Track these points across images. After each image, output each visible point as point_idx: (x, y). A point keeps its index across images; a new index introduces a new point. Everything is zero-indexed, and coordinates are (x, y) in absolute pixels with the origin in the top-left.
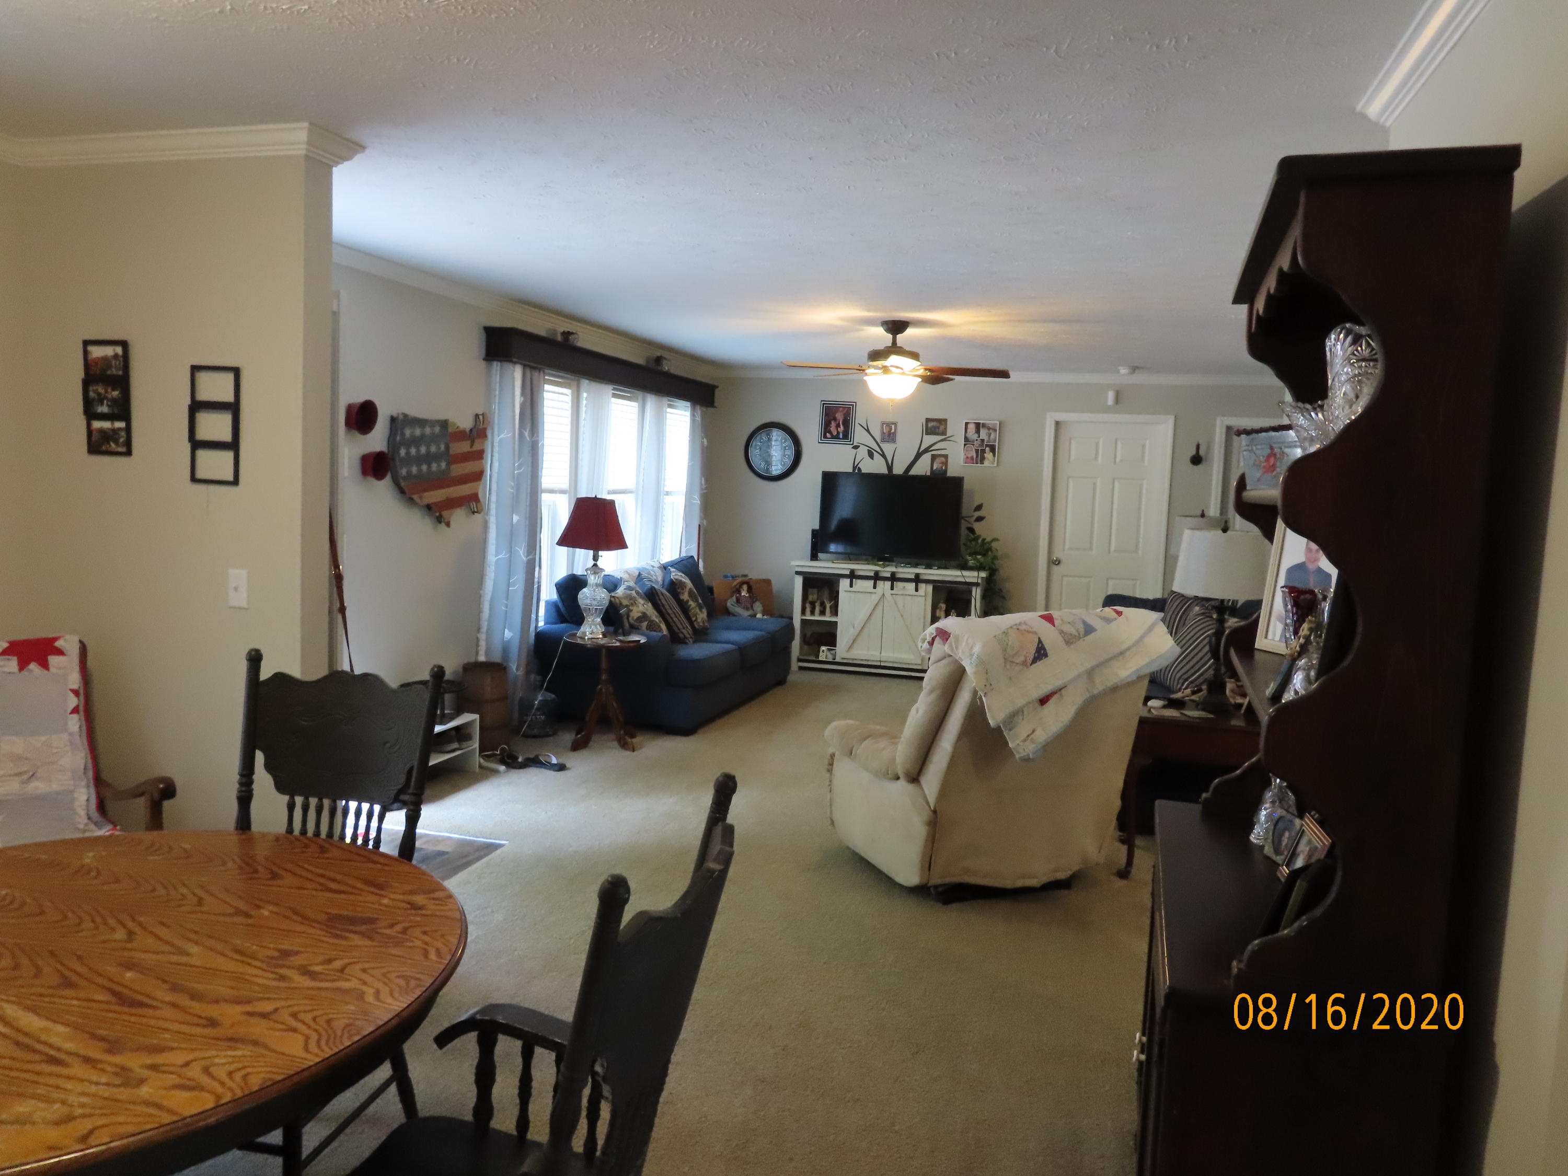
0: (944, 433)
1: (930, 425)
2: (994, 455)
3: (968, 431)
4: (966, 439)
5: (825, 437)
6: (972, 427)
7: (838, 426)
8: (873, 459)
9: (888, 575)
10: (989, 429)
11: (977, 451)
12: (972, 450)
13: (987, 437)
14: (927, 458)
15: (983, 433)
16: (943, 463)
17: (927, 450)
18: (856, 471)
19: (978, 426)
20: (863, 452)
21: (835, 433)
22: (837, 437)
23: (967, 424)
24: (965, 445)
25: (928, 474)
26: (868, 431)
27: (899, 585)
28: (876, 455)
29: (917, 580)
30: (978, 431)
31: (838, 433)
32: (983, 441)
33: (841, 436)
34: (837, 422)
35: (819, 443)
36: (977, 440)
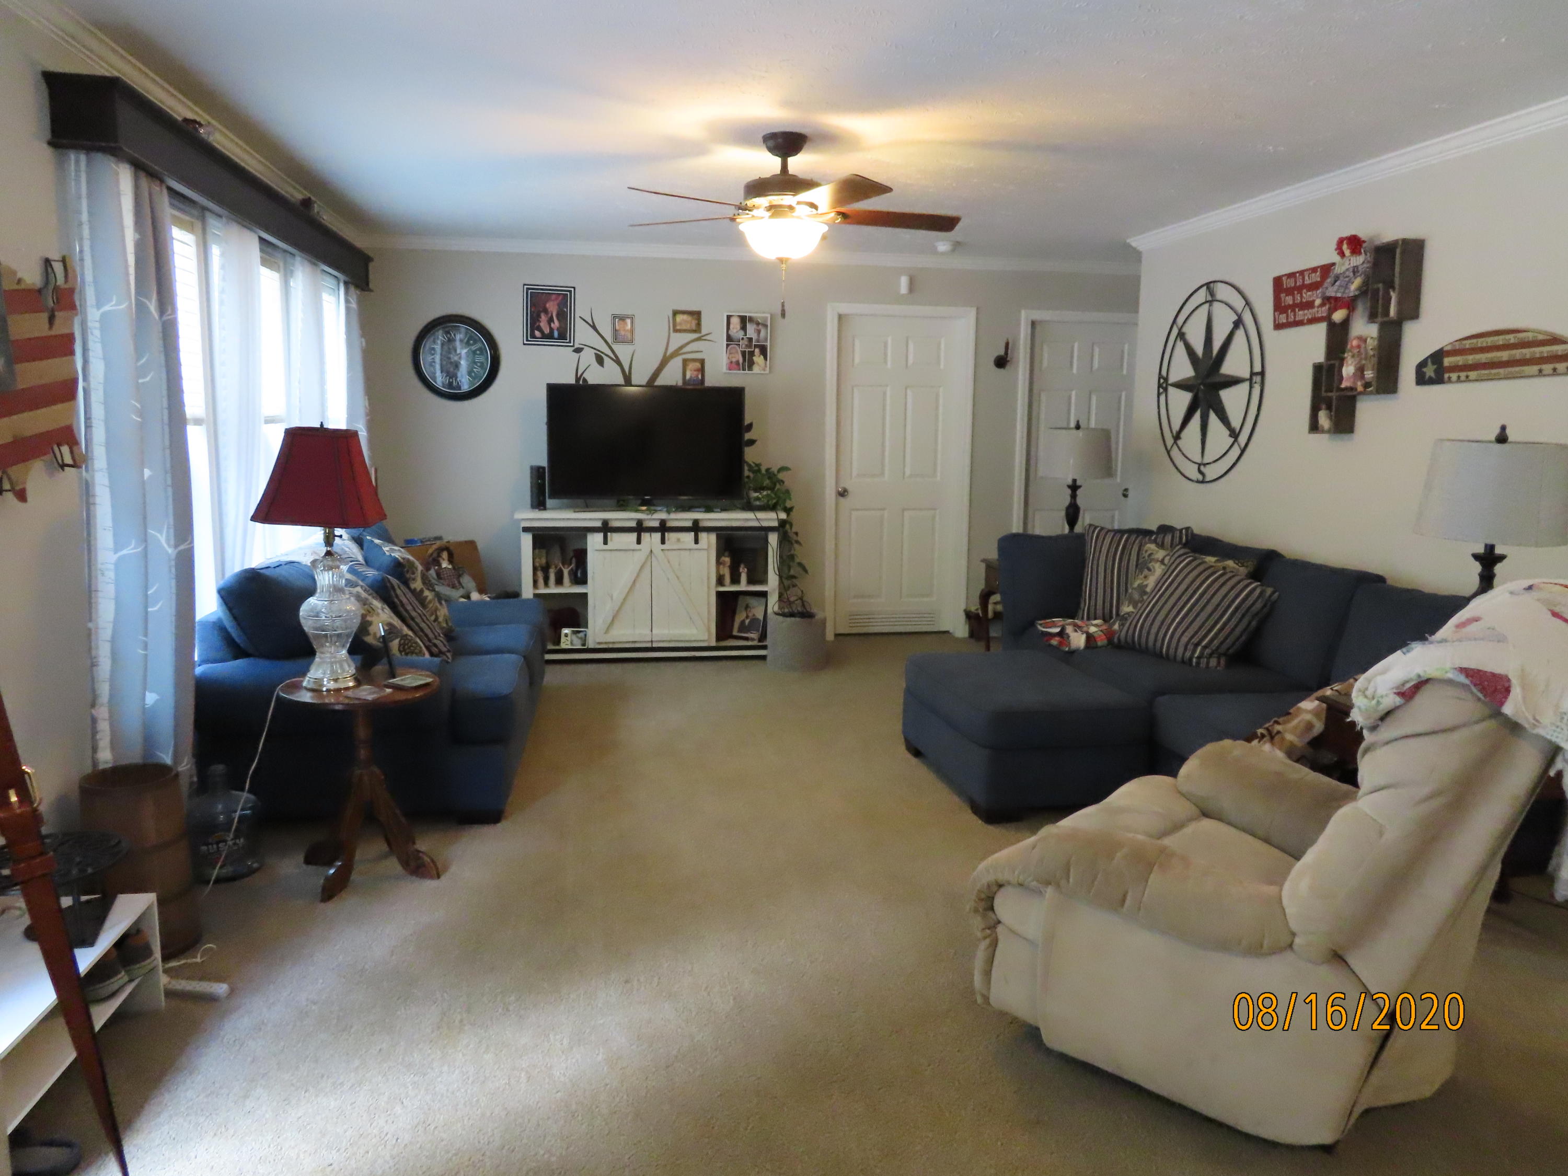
0: (698, 330)
1: (679, 319)
2: (765, 359)
3: (732, 326)
4: (729, 338)
5: (533, 336)
6: (736, 322)
7: (551, 320)
8: (602, 367)
9: (657, 524)
10: (758, 324)
11: (743, 353)
12: (737, 352)
13: (756, 334)
14: (676, 364)
15: (751, 329)
16: (698, 370)
17: (676, 353)
19: (744, 320)
20: (588, 357)
21: (547, 331)
22: (550, 336)
23: (730, 317)
24: (728, 345)
25: (680, 383)
26: (594, 327)
27: (671, 537)
28: (607, 360)
29: (697, 528)
30: (744, 328)
31: (552, 330)
32: (750, 340)
33: (556, 334)
34: (550, 315)
35: (523, 344)
36: (743, 339)
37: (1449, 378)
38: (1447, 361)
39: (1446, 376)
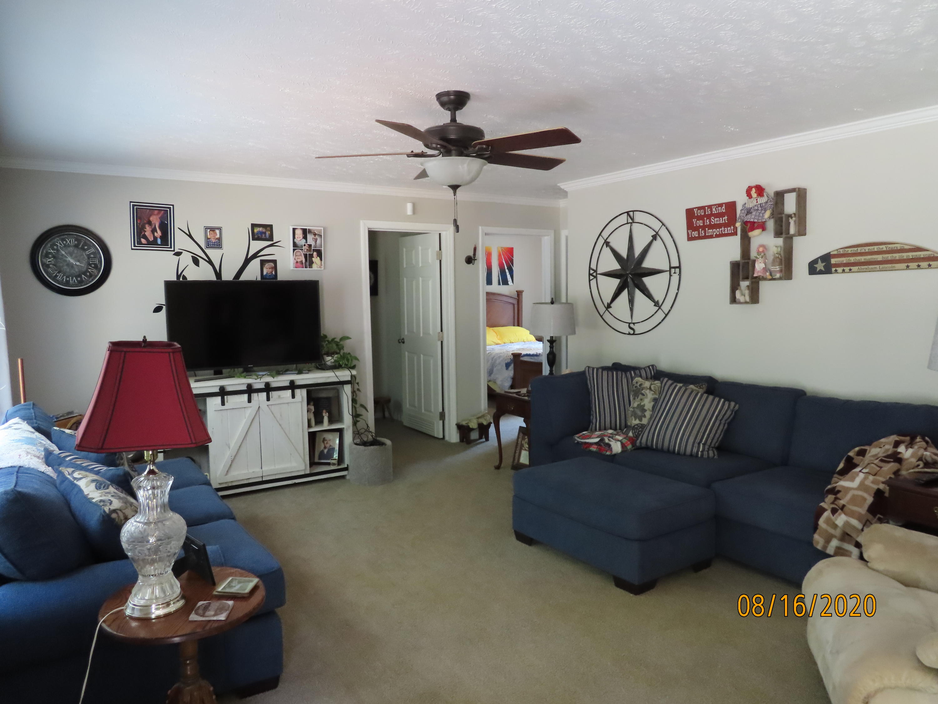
0: (271, 238)
1: (256, 230)
2: (321, 259)
3: (296, 236)
4: (295, 245)
5: (140, 243)
6: (299, 233)
7: (154, 231)
8: (199, 267)
9: (262, 386)
10: (315, 235)
11: (306, 256)
12: (301, 255)
13: (314, 242)
14: (256, 263)
15: (310, 237)
16: (272, 268)
17: (255, 256)
18: (181, 279)
19: (305, 232)
20: (186, 259)
21: (151, 239)
22: (154, 243)
23: (294, 230)
24: (294, 250)
25: (259, 279)
26: (190, 236)
27: (274, 394)
28: (201, 261)
29: (293, 386)
30: (305, 237)
31: (155, 238)
32: (310, 246)
33: (159, 241)
34: (153, 226)
35: (132, 249)
36: (305, 245)
37: (836, 270)
38: (833, 261)
39: (833, 269)
